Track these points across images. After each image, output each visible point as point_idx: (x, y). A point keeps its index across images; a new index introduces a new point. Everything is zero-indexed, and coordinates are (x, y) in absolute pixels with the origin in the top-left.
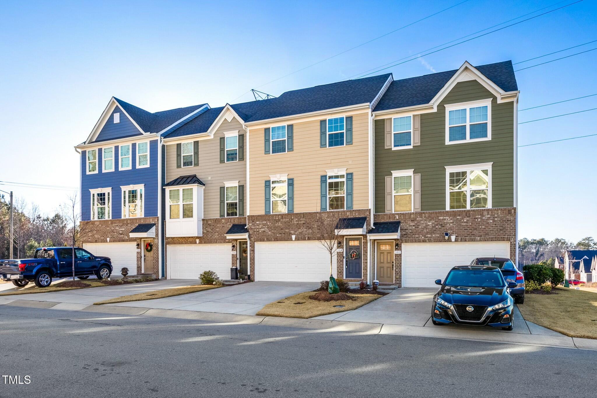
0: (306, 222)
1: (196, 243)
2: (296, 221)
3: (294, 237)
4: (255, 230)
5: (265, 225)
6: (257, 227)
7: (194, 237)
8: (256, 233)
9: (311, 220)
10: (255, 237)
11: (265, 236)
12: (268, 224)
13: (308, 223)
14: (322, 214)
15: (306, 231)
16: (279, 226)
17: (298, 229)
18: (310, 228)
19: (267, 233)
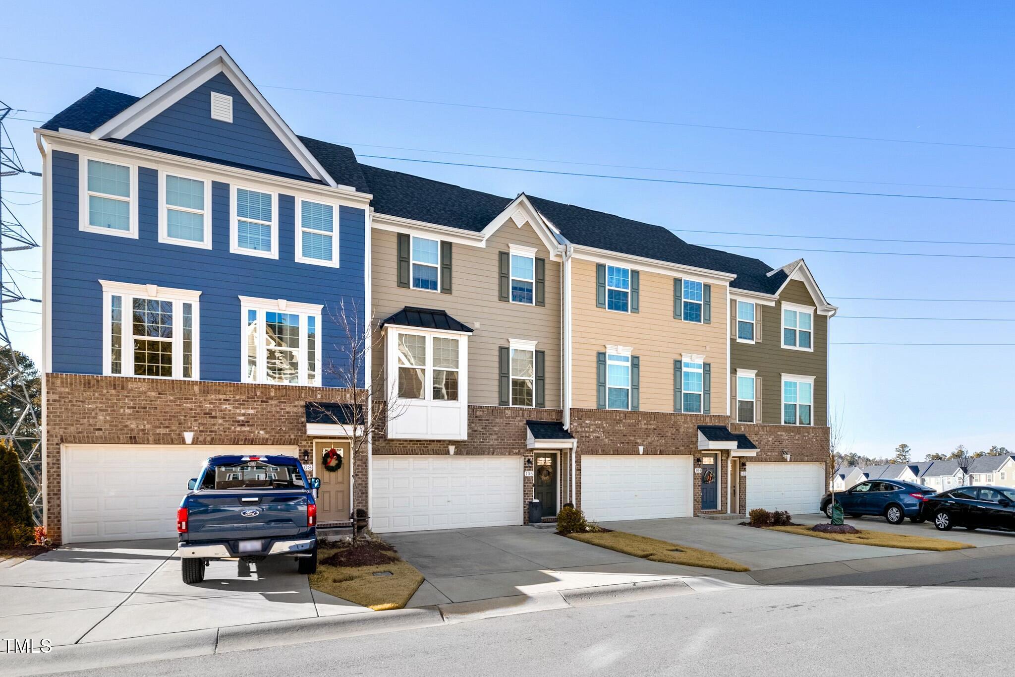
0: (658, 427)
1: (448, 453)
2: (645, 424)
3: (641, 449)
4: (584, 435)
5: (599, 427)
6: (587, 429)
7: (444, 441)
8: (584, 439)
9: (664, 425)
10: (583, 447)
11: (599, 445)
12: (605, 425)
13: (660, 429)
14: (678, 417)
15: (658, 441)
16: (621, 430)
17: (647, 436)
18: (663, 437)
19: (602, 440)
